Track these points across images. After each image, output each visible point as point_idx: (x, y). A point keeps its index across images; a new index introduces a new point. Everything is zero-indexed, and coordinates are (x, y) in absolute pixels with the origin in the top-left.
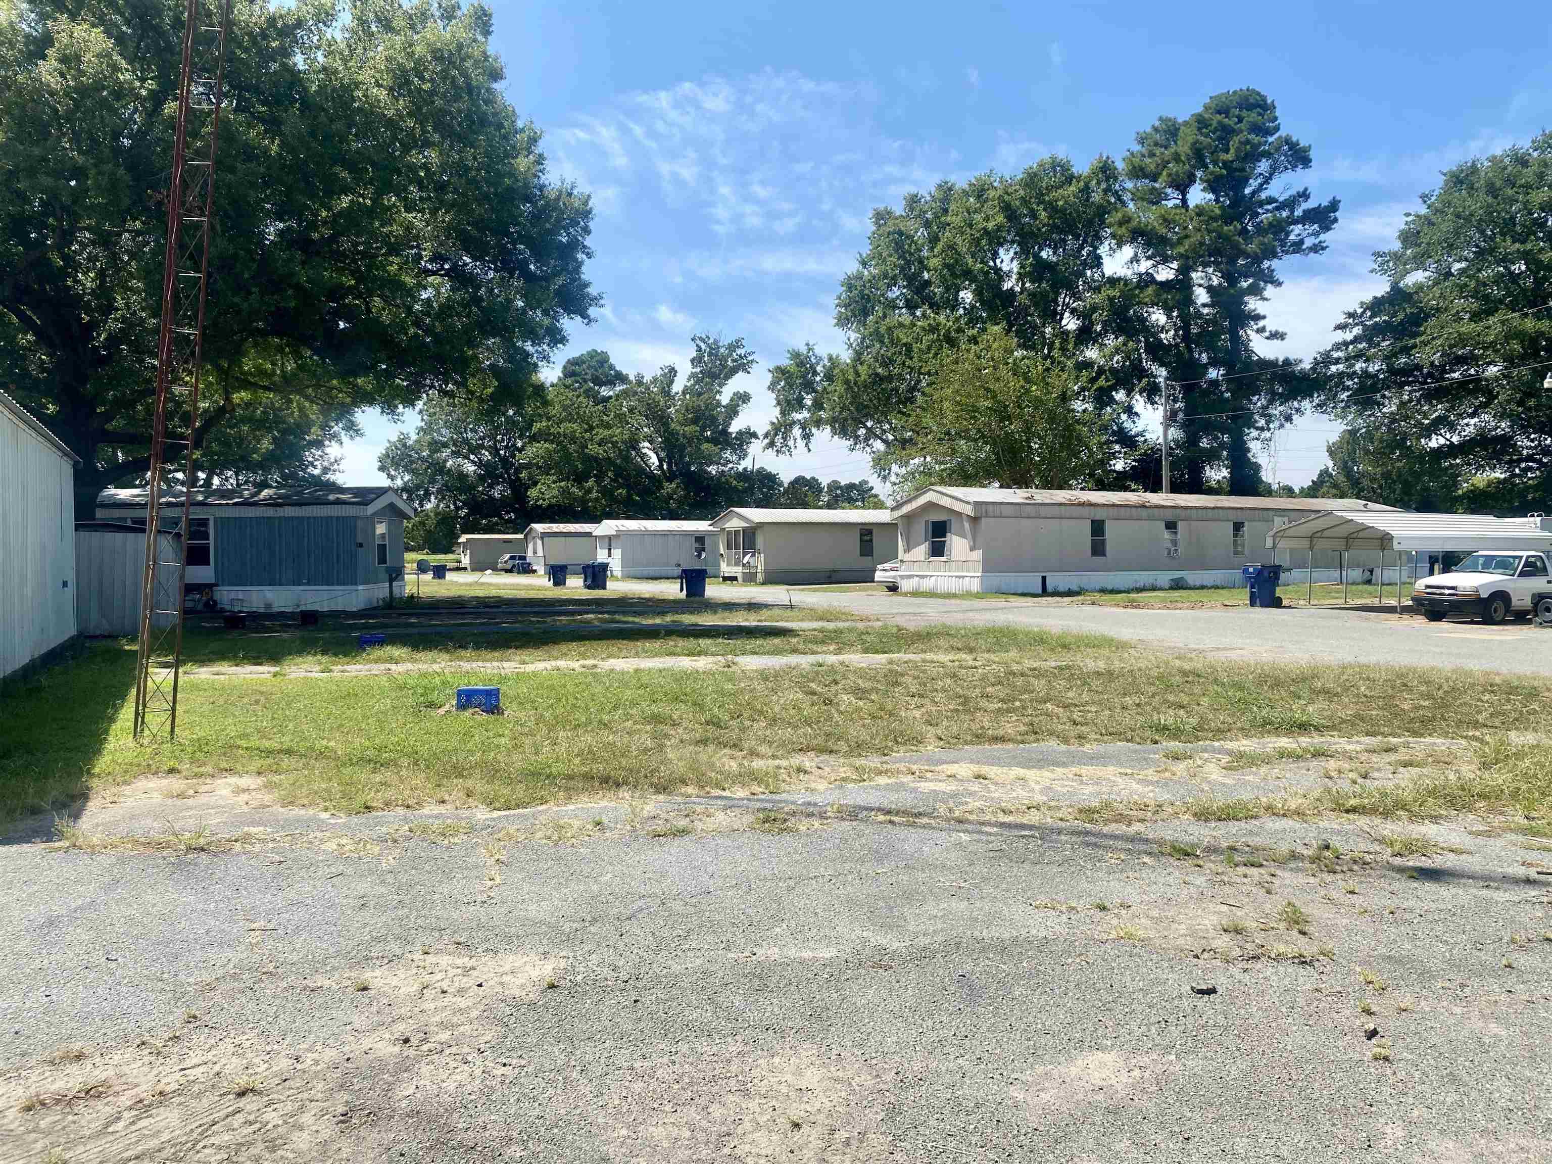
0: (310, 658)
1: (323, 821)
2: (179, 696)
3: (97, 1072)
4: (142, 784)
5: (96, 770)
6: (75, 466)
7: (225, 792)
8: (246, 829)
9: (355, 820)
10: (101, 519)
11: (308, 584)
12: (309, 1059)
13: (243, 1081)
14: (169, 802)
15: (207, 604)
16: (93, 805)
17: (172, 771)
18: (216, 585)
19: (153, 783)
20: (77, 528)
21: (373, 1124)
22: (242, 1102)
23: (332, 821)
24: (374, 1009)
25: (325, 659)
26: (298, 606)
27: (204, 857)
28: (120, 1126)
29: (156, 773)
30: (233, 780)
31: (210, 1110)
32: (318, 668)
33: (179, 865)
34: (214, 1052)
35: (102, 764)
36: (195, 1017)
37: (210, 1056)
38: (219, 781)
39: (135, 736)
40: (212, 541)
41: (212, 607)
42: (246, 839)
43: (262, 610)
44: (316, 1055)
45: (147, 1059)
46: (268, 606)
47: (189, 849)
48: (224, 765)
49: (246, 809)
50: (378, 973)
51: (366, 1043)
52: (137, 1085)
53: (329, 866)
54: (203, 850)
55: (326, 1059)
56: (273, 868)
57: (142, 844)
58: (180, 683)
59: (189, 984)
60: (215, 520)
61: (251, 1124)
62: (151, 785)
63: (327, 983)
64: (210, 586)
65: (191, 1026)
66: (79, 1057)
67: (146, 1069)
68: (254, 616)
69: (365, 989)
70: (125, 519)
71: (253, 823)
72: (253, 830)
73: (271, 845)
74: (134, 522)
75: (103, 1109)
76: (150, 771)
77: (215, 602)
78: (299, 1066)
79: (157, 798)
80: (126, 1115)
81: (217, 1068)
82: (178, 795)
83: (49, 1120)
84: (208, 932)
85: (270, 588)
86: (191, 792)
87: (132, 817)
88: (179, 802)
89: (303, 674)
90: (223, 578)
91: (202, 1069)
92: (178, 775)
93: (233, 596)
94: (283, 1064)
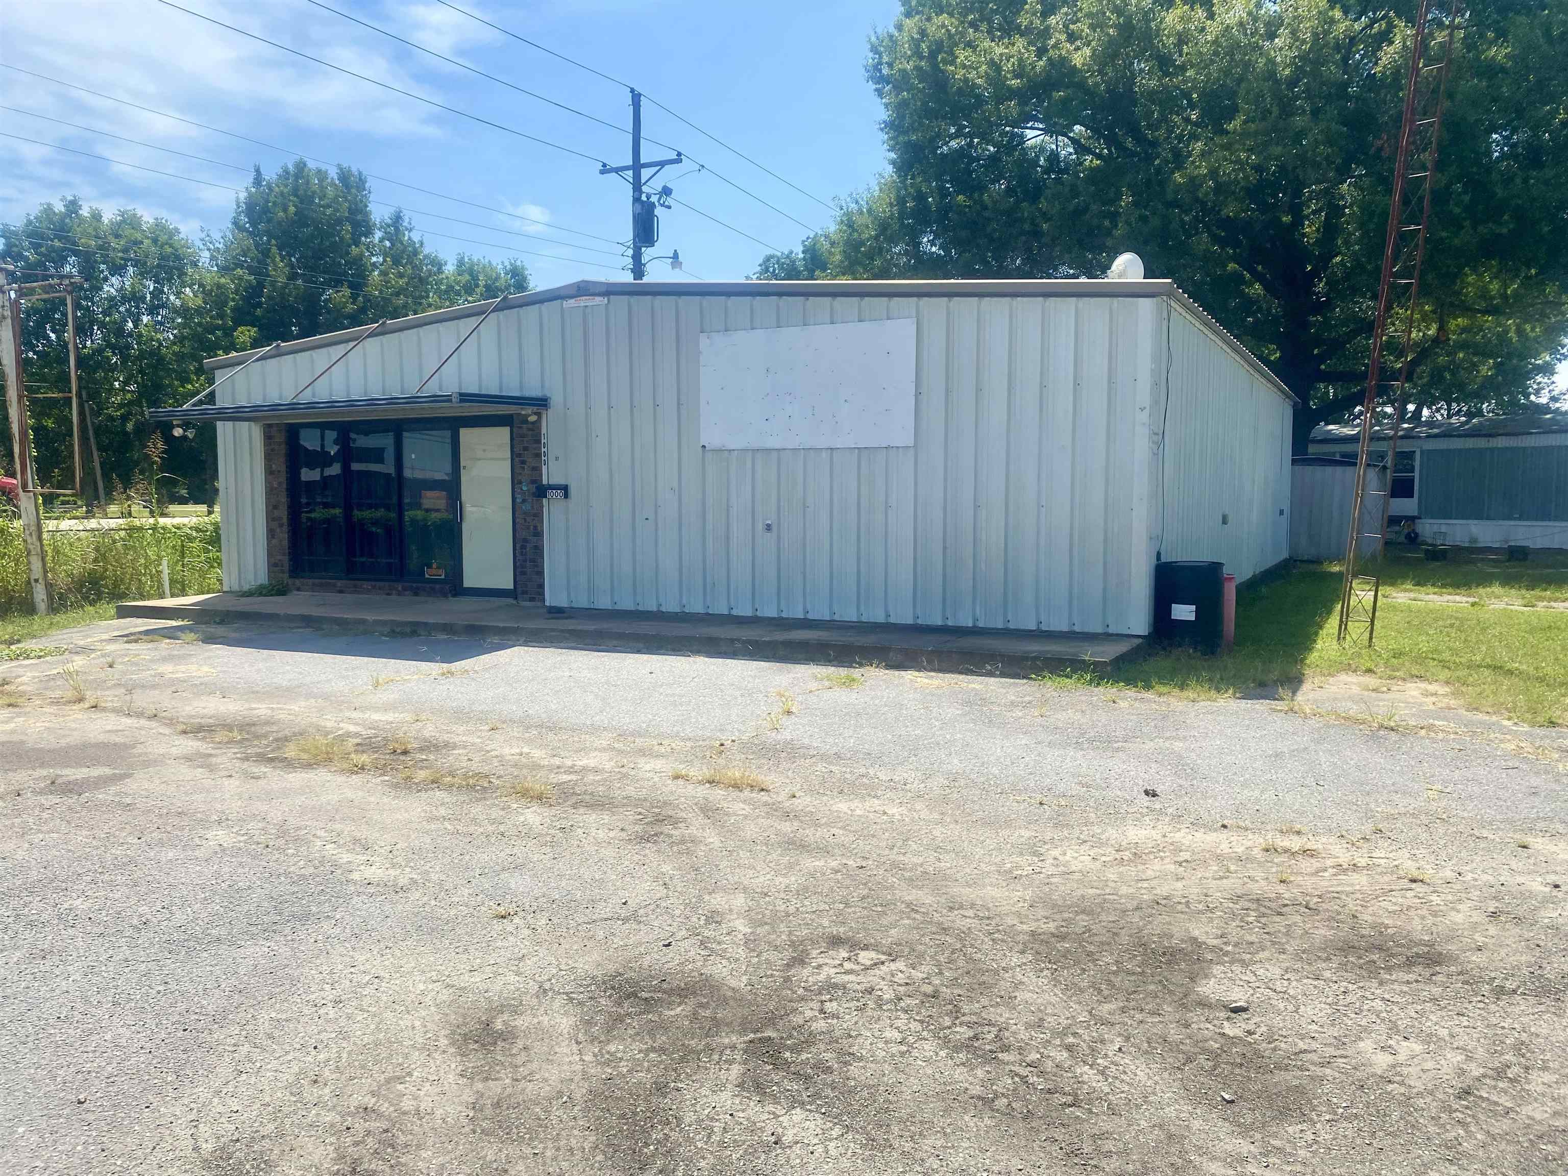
0: (1513, 591)
1: (1505, 727)
2: (1377, 614)
3: (1309, 843)
4: (1343, 677)
5: (1308, 662)
6: (1295, 406)
7: (1415, 693)
8: (1431, 721)
9: (1538, 731)
10: (1313, 454)
11: (1520, 519)
12: (1469, 877)
13: (1416, 874)
14: (1366, 693)
15: (1408, 536)
16: (1306, 686)
17: (1369, 671)
18: (1420, 518)
19: (1351, 678)
20: (1294, 462)
21: (1516, 924)
22: (1414, 885)
23: (1514, 728)
24: (1532, 861)
25: (1529, 594)
26: (1506, 542)
27: (1393, 736)
28: (1326, 874)
29: (1355, 671)
30: (1423, 685)
31: (1389, 884)
32: (1520, 602)
33: (1373, 737)
34: (1394, 854)
35: (1313, 657)
36: (1381, 831)
37: (1391, 855)
38: (1409, 685)
39: (1339, 639)
40: (1417, 474)
41: (1413, 539)
42: (1430, 728)
43: (1467, 545)
44: (1476, 876)
45: (1345, 846)
46: (1474, 540)
47: (1381, 727)
48: (1415, 672)
49: (1432, 707)
50: (1539, 840)
51: (1520, 879)
52: (1338, 857)
53: (1505, 761)
54: (1393, 730)
55: (1484, 880)
56: (1451, 753)
57: (1343, 717)
58: (1379, 604)
59: (1377, 812)
60: (1422, 452)
61: (1419, 898)
62: (1349, 679)
63: (1491, 837)
64: (1412, 519)
65: (1378, 836)
66: (1298, 833)
67: (1345, 851)
68: (1458, 550)
69: (1525, 847)
70: (1334, 454)
71: (1438, 718)
72: (1436, 722)
73: (1452, 736)
74: (1343, 456)
75: (1315, 864)
76: (1349, 668)
77: (1417, 535)
78: (1460, 878)
79: (1355, 690)
80: (1330, 870)
81: (1396, 863)
82: (1373, 690)
83: (1279, 859)
84: (1393, 784)
85: (1476, 522)
86: (1385, 689)
87: (1335, 699)
88: (1374, 695)
89: (1502, 606)
90: (1426, 511)
91: (1385, 860)
92: (1374, 675)
93: (1435, 528)
94: (1449, 874)
